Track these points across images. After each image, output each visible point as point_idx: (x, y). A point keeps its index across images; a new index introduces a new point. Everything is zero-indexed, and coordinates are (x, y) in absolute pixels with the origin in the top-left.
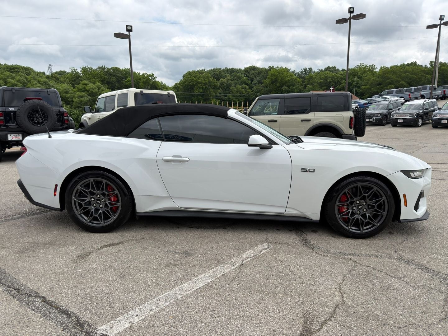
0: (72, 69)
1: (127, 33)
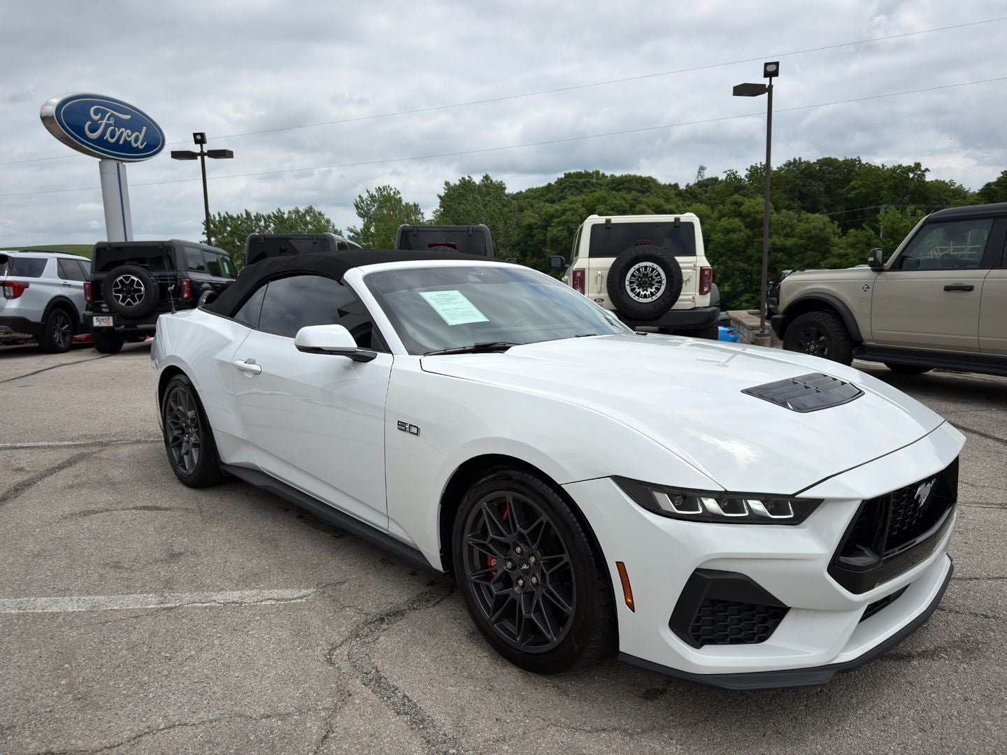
0: (728, 172)
1: (766, 81)
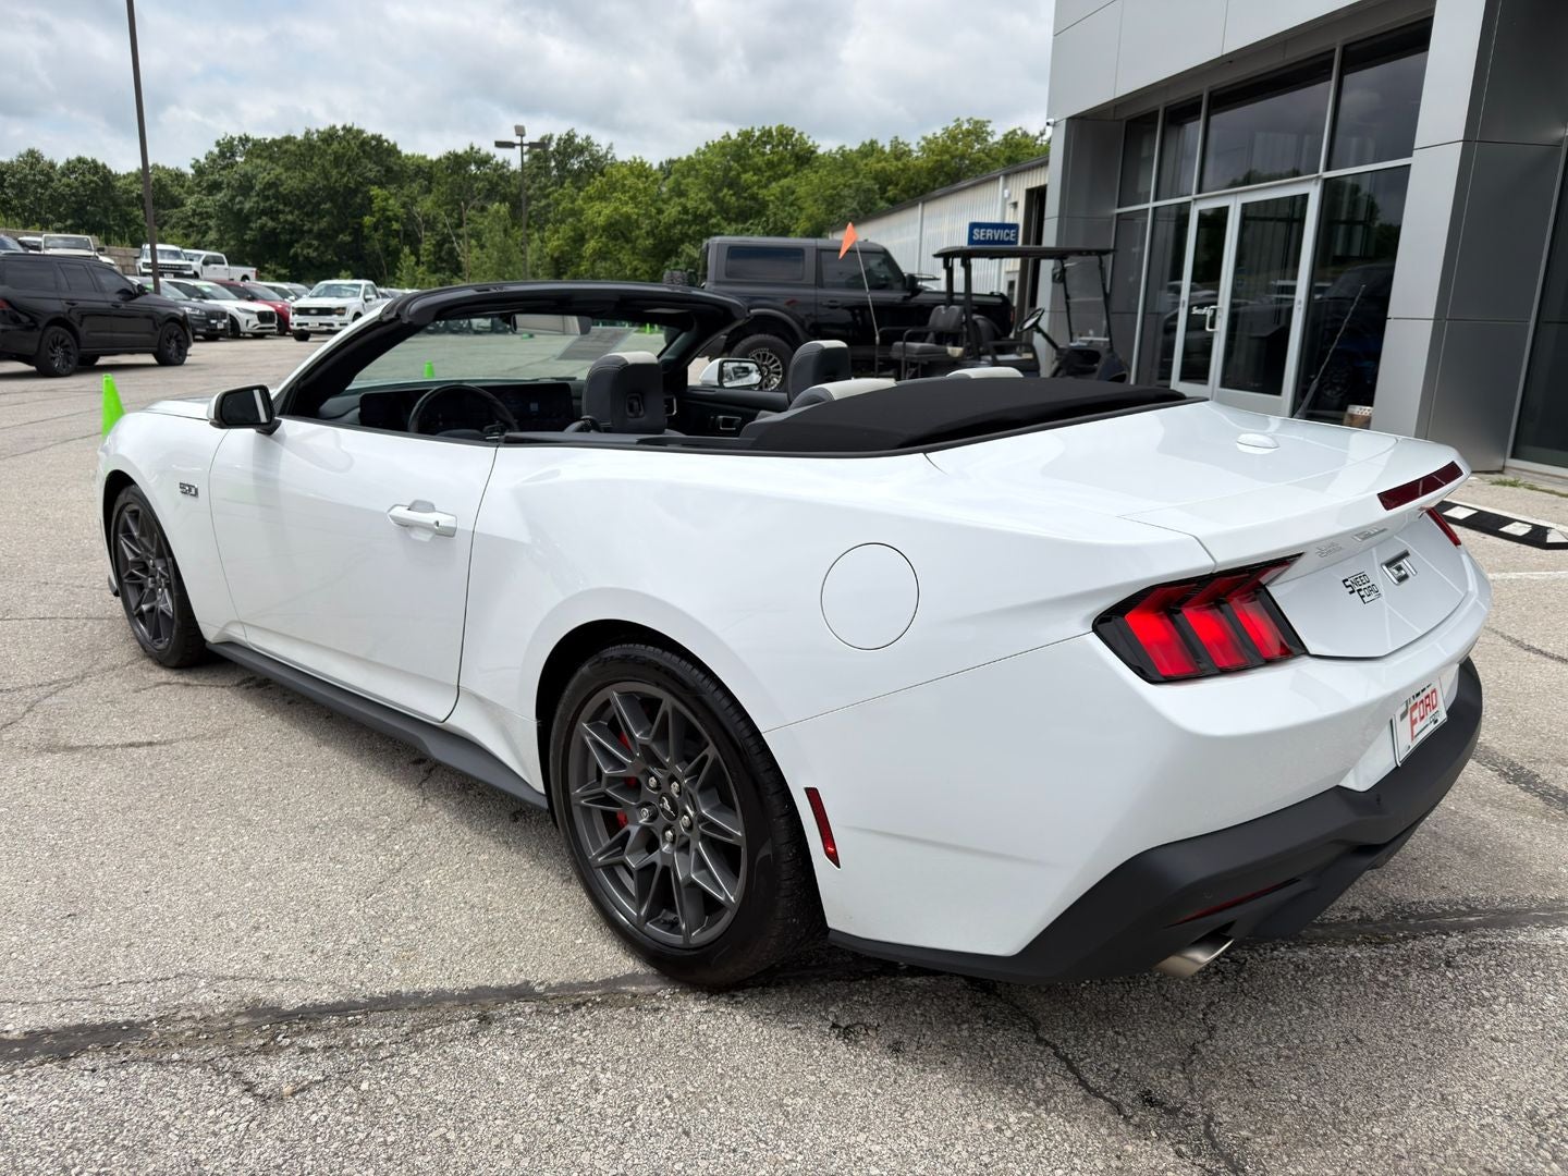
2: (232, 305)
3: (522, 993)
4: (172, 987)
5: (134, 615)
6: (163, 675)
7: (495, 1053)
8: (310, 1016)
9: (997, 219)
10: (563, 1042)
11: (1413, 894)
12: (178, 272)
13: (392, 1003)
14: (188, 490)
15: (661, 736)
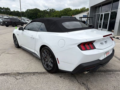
2: (27, 22)
3: (37, 73)
4: (12, 71)
5: (15, 44)
6: (17, 48)
7: (34, 77)
8: (21, 73)
9: (85, 15)
10: (39, 76)
11: (109, 69)
12: (24, 19)
13: (28, 73)
14: (18, 35)
15: (47, 54)
